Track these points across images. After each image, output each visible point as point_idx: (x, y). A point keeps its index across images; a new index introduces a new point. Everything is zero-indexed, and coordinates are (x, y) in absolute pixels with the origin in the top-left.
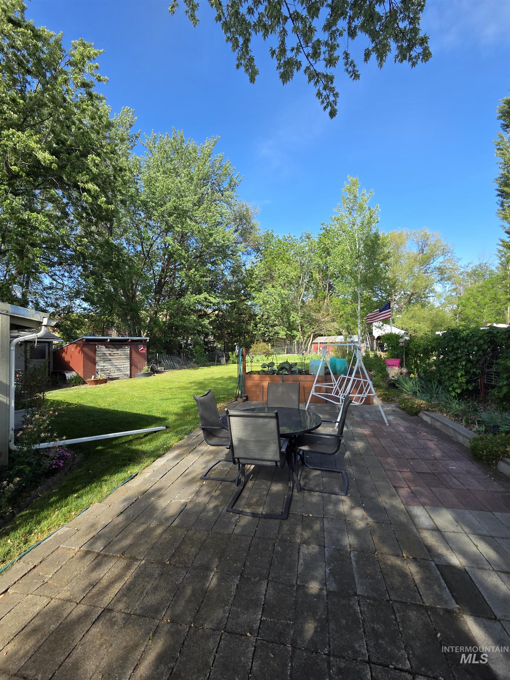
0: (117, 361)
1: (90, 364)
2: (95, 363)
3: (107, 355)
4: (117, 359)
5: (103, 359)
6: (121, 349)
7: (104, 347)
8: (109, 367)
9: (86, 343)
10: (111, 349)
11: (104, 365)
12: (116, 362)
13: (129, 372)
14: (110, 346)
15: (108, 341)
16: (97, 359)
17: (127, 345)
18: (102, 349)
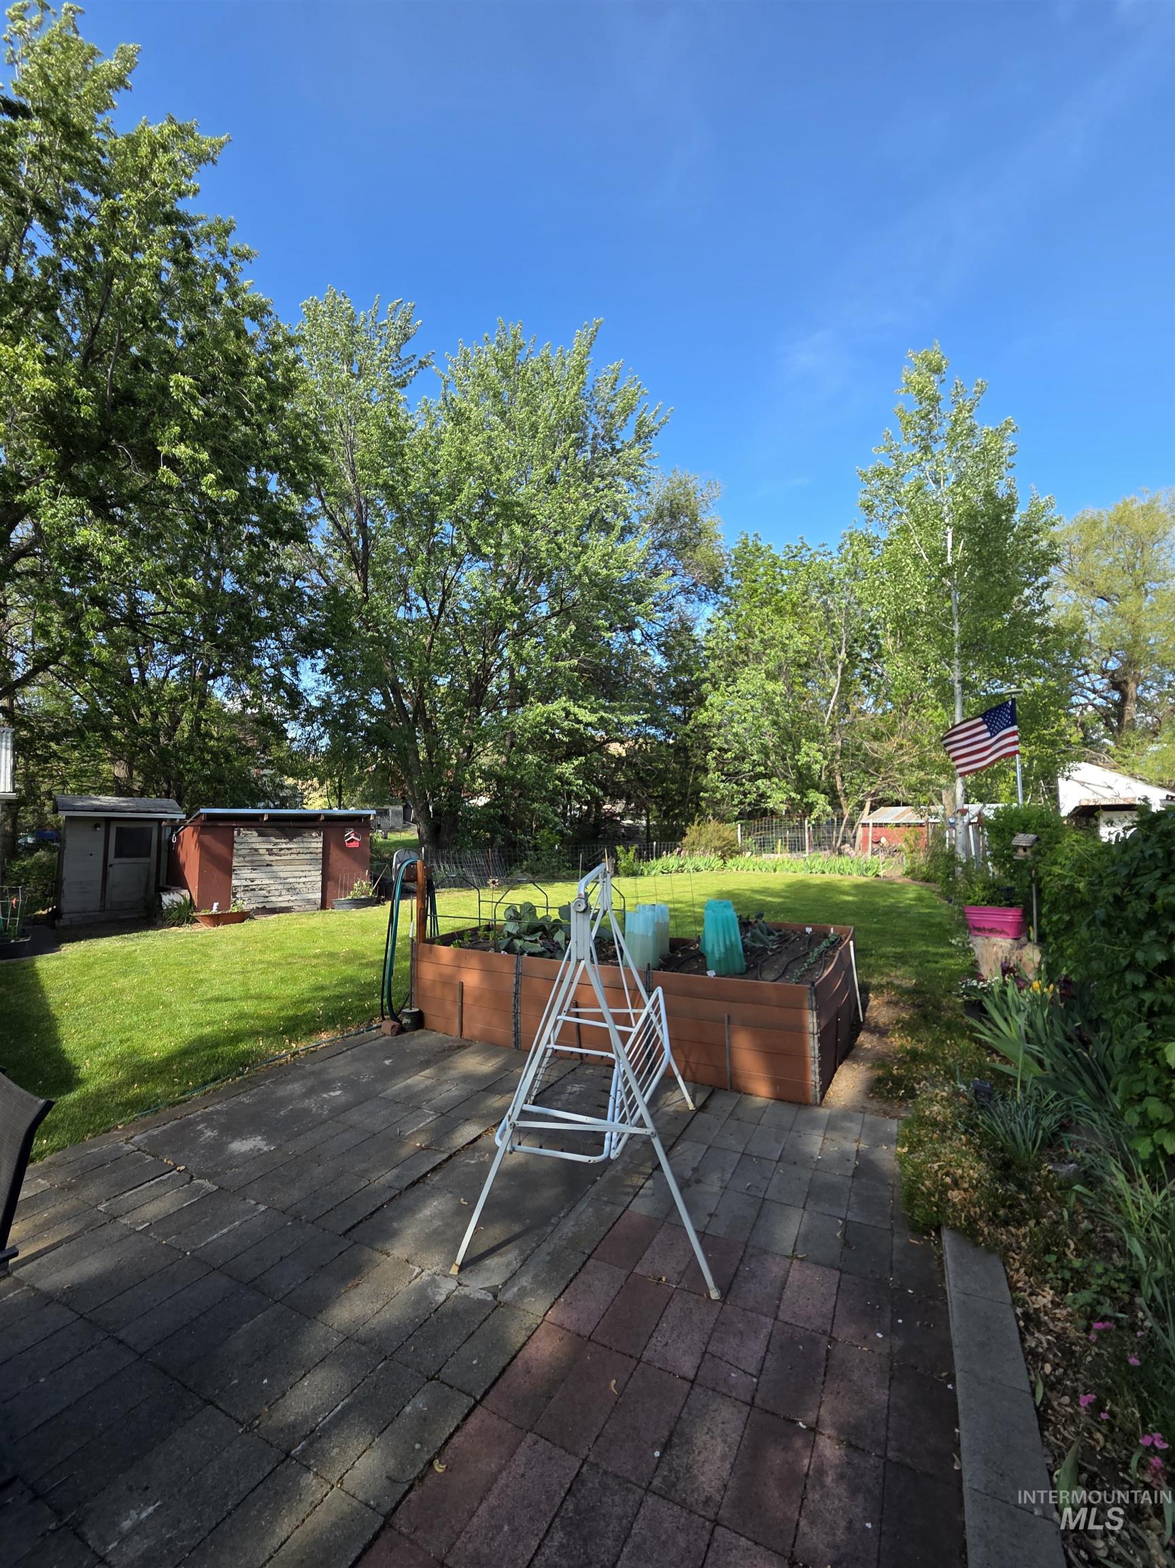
0: (289, 868)
1: (217, 874)
2: (229, 871)
3: (261, 852)
4: (290, 862)
5: (252, 861)
6: (299, 839)
7: (255, 834)
8: (267, 882)
9: (208, 824)
10: (273, 839)
11: (253, 876)
12: (282, 871)
13: (319, 895)
14: (268, 831)
15: (265, 818)
16: (236, 862)
17: (315, 828)
18: (250, 839)
